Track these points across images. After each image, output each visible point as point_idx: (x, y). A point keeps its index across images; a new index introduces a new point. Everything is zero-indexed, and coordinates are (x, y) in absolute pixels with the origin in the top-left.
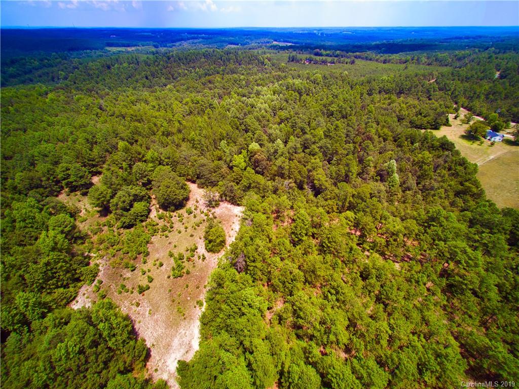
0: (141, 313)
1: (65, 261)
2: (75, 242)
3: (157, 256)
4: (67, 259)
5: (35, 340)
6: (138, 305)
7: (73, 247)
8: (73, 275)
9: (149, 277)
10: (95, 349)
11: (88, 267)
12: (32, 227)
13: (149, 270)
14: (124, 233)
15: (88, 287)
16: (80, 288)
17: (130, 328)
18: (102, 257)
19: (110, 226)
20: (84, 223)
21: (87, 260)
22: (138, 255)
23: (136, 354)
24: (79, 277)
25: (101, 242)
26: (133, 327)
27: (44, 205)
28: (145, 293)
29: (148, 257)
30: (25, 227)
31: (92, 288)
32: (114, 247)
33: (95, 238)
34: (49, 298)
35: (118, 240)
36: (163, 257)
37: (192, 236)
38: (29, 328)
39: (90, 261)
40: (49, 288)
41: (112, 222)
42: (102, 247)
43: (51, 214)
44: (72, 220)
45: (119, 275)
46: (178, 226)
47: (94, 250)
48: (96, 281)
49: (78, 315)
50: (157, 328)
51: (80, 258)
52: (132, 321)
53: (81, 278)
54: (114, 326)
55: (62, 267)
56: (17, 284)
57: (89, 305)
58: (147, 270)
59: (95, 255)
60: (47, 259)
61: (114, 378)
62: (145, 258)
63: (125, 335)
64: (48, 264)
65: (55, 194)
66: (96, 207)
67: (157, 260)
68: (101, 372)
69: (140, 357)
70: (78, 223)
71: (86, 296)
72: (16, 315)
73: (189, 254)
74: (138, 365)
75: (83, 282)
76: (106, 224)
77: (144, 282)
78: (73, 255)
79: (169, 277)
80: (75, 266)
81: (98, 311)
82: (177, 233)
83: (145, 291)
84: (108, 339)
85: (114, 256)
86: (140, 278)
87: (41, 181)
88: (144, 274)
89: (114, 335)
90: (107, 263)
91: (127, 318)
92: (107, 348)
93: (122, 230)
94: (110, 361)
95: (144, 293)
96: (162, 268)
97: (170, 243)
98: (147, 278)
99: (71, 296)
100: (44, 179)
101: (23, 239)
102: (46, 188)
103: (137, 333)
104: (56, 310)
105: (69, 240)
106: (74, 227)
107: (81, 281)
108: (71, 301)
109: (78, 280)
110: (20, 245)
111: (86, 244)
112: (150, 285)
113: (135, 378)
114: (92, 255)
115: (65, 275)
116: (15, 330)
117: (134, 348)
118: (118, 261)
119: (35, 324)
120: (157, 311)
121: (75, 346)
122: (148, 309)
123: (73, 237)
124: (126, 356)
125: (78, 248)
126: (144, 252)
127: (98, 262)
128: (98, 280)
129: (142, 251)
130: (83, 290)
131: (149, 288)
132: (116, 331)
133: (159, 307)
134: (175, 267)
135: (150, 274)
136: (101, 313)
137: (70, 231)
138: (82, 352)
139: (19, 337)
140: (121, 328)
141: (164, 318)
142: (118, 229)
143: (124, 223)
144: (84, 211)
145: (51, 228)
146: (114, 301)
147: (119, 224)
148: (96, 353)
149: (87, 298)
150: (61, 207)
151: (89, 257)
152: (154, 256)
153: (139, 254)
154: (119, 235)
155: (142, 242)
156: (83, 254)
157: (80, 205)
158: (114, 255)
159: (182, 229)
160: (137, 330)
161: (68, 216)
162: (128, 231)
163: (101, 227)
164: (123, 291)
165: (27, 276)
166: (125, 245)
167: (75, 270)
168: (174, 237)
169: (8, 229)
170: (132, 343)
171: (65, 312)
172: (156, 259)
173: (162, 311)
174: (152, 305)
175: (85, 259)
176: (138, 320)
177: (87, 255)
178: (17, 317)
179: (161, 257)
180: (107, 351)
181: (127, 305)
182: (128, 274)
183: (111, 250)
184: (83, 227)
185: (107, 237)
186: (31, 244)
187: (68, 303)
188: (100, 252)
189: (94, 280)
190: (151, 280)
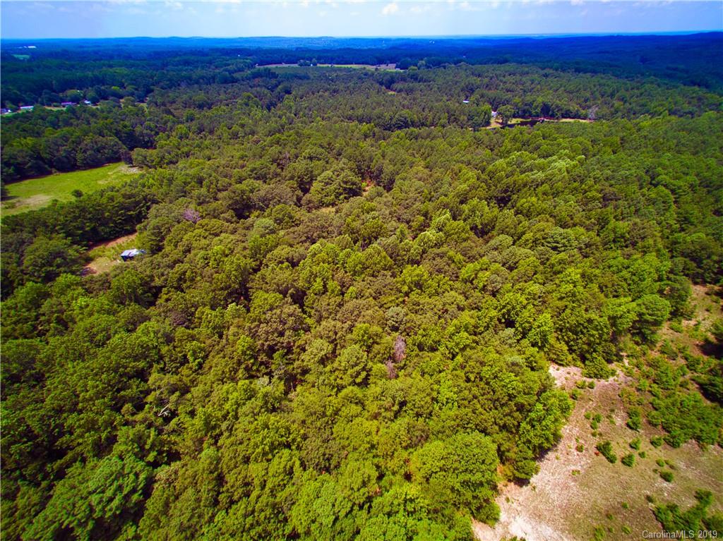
0: (570, 457)
1: (601, 336)
2: (633, 335)
4: (605, 337)
5: (512, 349)
6: (579, 449)
7: (626, 335)
8: (587, 351)
9: (630, 457)
10: (515, 408)
11: (605, 363)
12: (629, 285)
13: (643, 453)
14: (691, 392)
15: (579, 374)
16: (575, 366)
17: (546, 445)
18: (629, 374)
19: (691, 366)
20: (671, 331)
21: (615, 358)
22: (660, 427)
23: (519, 464)
24: (588, 359)
25: (653, 365)
26: (549, 449)
27: (669, 279)
28: (601, 457)
29: (668, 447)
30: (625, 280)
31: (581, 379)
32: (655, 386)
33: (654, 355)
34: (552, 340)
35: (669, 387)
38: (521, 339)
39: (615, 363)
40: (563, 336)
41: (700, 366)
42: (645, 368)
43: (661, 292)
44: (668, 316)
45: (612, 407)
47: (635, 361)
48: (590, 380)
49: (544, 377)
50: (557, 491)
51: (614, 349)
52: (556, 446)
53: (587, 362)
54: (544, 423)
55: (593, 336)
56: (557, 308)
57: (558, 383)
58: (641, 451)
59: (627, 364)
60: (597, 317)
61: (494, 442)
62: (663, 442)
63: (536, 441)
64: (590, 321)
65: (698, 280)
66: (713, 333)
67: (672, 467)
68: (496, 424)
69: (517, 470)
70: (665, 325)
71: (568, 376)
72: (529, 323)
74: (508, 469)
75: (583, 366)
76: (690, 360)
77: (618, 450)
78: (614, 340)
79: (649, 499)
80: (600, 349)
81: (554, 396)
83: (604, 455)
84: (528, 420)
85: (638, 390)
86: (621, 441)
87: (709, 257)
88: (631, 447)
89: (533, 426)
90: (623, 384)
91: (557, 438)
92: (519, 423)
93: (693, 387)
94: (507, 431)
95: (601, 454)
96: (660, 479)
98: (627, 453)
99: (562, 361)
100: (715, 258)
101: (609, 285)
102: (701, 268)
103: (543, 457)
104: (542, 353)
105: (632, 327)
106: (657, 323)
107: (584, 362)
108: (557, 363)
109: (583, 359)
110: (600, 288)
111: (638, 348)
112: (618, 462)
113: (496, 470)
114: (626, 361)
115: (584, 343)
116: (517, 330)
117: (525, 459)
118: (635, 398)
119: (525, 342)
120: (581, 485)
121: (514, 389)
122: (579, 468)
123: (639, 329)
124: (515, 449)
125: (627, 341)
126: (674, 437)
127: (618, 372)
128: (592, 382)
129: (673, 433)
130: (573, 369)
131: (612, 462)
132: (538, 427)
133: (589, 488)
134: (681, 511)
135: (636, 457)
136: (553, 400)
137: (647, 321)
138: (511, 397)
139: (512, 336)
140: (543, 432)
141: (575, 500)
142: (693, 380)
143: (713, 385)
144: (692, 323)
145: (639, 301)
146: (572, 412)
147: (704, 378)
148: (511, 412)
149: (566, 379)
150: (680, 297)
151: (620, 359)
153: (663, 428)
154: (681, 386)
155: (693, 427)
156: (621, 350)
157: (700, 315)
158: (640, 389)
160: (547, 456)
161: (669, 309)
162: (699, 396)
163: (680, 355)
164: (591, 420)
165: (568, 311)
166: (669, 401)
167: (595, 351)
169: (615, 269)
170: (530, 454)
171: (543, 362)
172: (672, 463)
173: (584, 495)
174: (587, 473)
175: (616, 355)
176: (559, 454)
177: (622, 356)
178: (527, 325)
179: (682, 474)
180: (516, 423)
181: (574, 432)
182: (619, 420)
183: (647, 383)
184: (664, 333)
185: (667, 369)
186: (606, 296)
187: (553, 361)
188: (636, 369)
189: (591, 377)
190: (627, 461)
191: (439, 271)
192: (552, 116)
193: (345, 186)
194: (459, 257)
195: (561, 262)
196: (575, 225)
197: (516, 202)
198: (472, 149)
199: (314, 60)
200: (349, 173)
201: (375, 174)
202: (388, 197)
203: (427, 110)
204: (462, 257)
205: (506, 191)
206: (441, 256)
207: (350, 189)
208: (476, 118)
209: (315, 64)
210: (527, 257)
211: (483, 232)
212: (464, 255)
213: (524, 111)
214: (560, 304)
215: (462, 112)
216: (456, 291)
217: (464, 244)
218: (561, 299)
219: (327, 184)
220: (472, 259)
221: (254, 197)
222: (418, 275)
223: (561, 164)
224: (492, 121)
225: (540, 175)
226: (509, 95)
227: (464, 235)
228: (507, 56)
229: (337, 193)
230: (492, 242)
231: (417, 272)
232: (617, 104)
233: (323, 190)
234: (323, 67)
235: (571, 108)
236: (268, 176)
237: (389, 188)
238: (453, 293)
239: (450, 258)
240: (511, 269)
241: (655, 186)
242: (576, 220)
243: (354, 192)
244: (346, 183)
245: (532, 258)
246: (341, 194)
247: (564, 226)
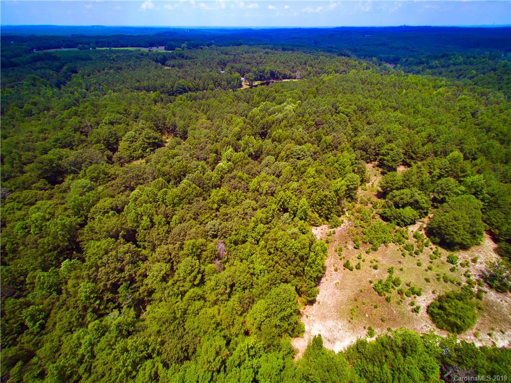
0: (332, 277)
1: (332, 203)
2: (347, 198)
3: (380, 258)
4: (335, 203)
5: (291, 225)
6: (336, 270)
7: (343, 200)
8: (328, 214)
9: (359, 264)
10: (300, 260)
11: (338, 218)
12: (339, 171)
13: (364, 260)
14: (377, 220)
15: (327, 228)
16: (324, 224)
17: (320, 275)
18: (350, 220)
19: (375, 207)
20: (363, 191)
21: (342, 213)
22: (368, 243)
23: (309, 292)
24: (329, 218)
25: (359, 211)
26: (322, 277)
27: (356, 163)
28: (347, 270)
29: (373, 252)
30: (337, 169)
31: (328, 231)
32: (362, 222)
33: (358, 206)
34: (310, 213)
35: (368, 220)
36: (382, 265)
37: (427, 280)
38: (294, 218)
39: (342, 216)
40: (315, 209)
41: (378, 205)
42: (356, 214)
43: (354, 171)
44: (360, 183)
45: (346, 240)
46: (424, 258)
47: (351, 212)
48: (333, 230)
49: (310, 236)
50: (330, 299)
51: (340, 209)
52: (324, 273)
53: (329, 220)
54: (316, 263)
55: (329, 204)
56: (308, 193)
57: (318, 237)
58: (362, 259)
59: (347, 215)
60: (328, 193)
61: (293, 285)
62: (371, 250)
63: (314, 275)
64: (326, 196)
65: (368, 161)
66: (380, 187)
67: (377, 261)
68: (292, 274)
69: (308, 296)
70: (360, 188)
71: (322, 231)
72: (295, 206)
73: (406, 289)
74: (304, 299)
75: (328, 223)
76: (373, 203)
77: (353, 264)
78: (339, 203)
79: (371, 282)
80: (334, 210)
81: (317, 245)
82: (416, 262)
83: (347, 268)
84: (308, 264)
85: (355, 227)
86: (353, 257)
87: (370, 148)
88: (359, 259)
89: (311, 267)
90: (348, 227)
91: (324, 268)
92: (303, 268)
93: (377, 217)
94: (299, 276)
95: (346, 269)
96: (373, 270)
97: (400, 262)
98: (357, 262)
99: (317, 224)
100: (372, 147)
101: (330, 174)
102: (368, 154)
103: (320, 283)
104: (307, 223)
105: (345, 194)
106: (356, 189)
107: (328, 221)
108: (315, 226)
109: (327, 219)
110: (326, 176)
111: (350, 205)
112: (354, 269)
113: (297, 302)
114: (347, 213)
115: (326, 210)
116: (290, 213)
117: (311, 288)
118: (354, 232)
119: (296, 219)
120: (341, 289)
121: (296, 248)
122: (338, 281)
123: (349, 194)
124: (305, 285)
125: (345, 202)
126: (375, 246)
127: (345, 220)
128: (334, 231)
129: (374, 244)
130: (323, 227)
131: (352, 270)
132: (314, 266)
133: (344, 289)
134: (384, 282)
135: (362, 263)
136: (317, 247)
137: (351, 189)
138: (295, 254)
139: (288, 217)
140: (317, 268)
141: (340, 299)
142: (377, 213)
143: (385, 213)
144: (371, 184)
145: (346, 179)
146: (328, 251)
147: (381, 211)
148: (298, 263)
149: (322, 233)
150: (362, 171)
151: (344, 213)
152: (377, 256)
153: (370, 243)
154: (373, 218)
155: (382, 237)
156: (343, 208)
157: (373, 178)
158: (356, 226)
159: (425, 265)
160: (322, 281)
161: (359, 180)
162: (381, 220)
163: (369, 202)
164: (338, 252)
165: (314, 194)
166: (369, 228)
167: (332, 213)
168: (409, 262)
169: (330, 163)
170: (313, 284)
171: (308, 228)
172: (376, 259)
173: (343, 294)
174: (342, 282)
175: (342, 212)
176: (327, 278)
177: (344, 211)
178: (295, 208)
179: (381, 263)
180: (302, 269)
181: (332, 262)
182: (350, 247)
183: (358, 222)
184: (360, 193)
185: (365, 212)
186: (330, 180)
187: (313, 225)
188: (352, 216)
189: (333, 228)
190: (358, 267)
191: (235, 188)
192: (277, 78)
193: (148, 141)
194: (245, 176)
195: (303, 166)
196: (305, 143)
197: (270, 134)
198: (235, 103)
199: (92, 44)
200: (149, 131)
201: (171, 129)
202: (185, 144)
203: (197, 79)
204: (247, 176)
205: (263, 128)
206: (234, 178)
207: (153, 142)
208: (233, 82)
209: (94, 48)
210: (285, 167)
211: (256, 156)
212: (249, 174)
213: (261, 76)
214: (309, 190)
215: (222, 79)
216: (249, 198)
217: (247, 167)
218: (309, 187)
219: (132, 142)
220: (254, 176)
221: (64, 163)
222: (222, 195)
223: (290, 107)
224: (243, 83)
225: (280, 116)
226: (249, 67)
227: (245, 161)
228: (241, 41)
229: (143, 147)
230: (264, 162)
231: (221, 192)
232: (309, 68)
233: (130, 147)
234: (102, 50)
235: (286, 73)
236: (74, 144)
237: (184, 137)
238: (248, 201)
239: (240, 178)
240: (278, 176)
241: (338, 113)
242: (306, 139)
243: (158, 144)
244: (149, 138)
245: (288, 167)
246: (147, 148)
247: (300, 144)
